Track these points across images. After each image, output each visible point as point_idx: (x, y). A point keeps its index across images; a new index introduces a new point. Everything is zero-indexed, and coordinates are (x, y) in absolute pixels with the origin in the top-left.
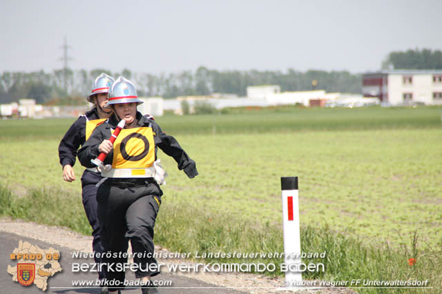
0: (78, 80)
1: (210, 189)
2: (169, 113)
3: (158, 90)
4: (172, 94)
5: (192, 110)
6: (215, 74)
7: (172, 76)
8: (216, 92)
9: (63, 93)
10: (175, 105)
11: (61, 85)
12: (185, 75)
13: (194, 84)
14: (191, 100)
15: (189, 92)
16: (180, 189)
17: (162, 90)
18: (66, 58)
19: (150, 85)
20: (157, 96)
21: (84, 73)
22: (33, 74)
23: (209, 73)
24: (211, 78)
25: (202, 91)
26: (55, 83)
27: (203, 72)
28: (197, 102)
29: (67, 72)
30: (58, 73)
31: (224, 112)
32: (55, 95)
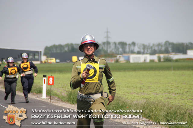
0: (113, 46)
1: (171, 95)
2: (152, 61)
3: (147, 51)
4: (153, 53)
5: (162, 60)
6: (173, 44)
7: (154, 45)
8: (173, 52)
9: (106, 52)
10: (155, 58)
11: (105, 48)
12: (159, 45)
13: (163, 49)
14: (162, 56)
15: (161, 52)
16: (157, 95)
17: (149, 51)
18: (107, 37)
19: (144, 49)
20: (147, 54)
21: (115, 43)
23: (170, 44)
24: (171, 46)
25: (167, 52)
26: (103, 48)
27: (168, 44)
28: (164, 56)
29: (108, 43)
30: (104, 43)
31: (177, 61)
32: (102, 53)
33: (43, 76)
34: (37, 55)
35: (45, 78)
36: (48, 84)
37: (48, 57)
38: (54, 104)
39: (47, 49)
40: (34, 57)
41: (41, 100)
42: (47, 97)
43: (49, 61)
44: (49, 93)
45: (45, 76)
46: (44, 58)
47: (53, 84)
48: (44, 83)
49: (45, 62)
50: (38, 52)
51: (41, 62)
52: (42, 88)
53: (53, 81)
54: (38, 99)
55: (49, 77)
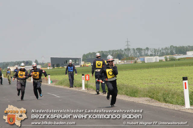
0: (132, 52)
1: (171, 83)
2: (161, 61)
3: (158, 54)
4: (162, 55)
5: (168, 60)
6: (176, 47)
9: (127, 56)
10: (163, 58)
11: (126, 53)
12: (166, 48)
14: (168, 56)
15: (167, 54)
16: (161, 84)
17: (159, 54)
18: (128, 45)
19: (155, 52)
20: (157, 56)
21: (134, 49)
22: (118, 50)
23: (174, 47)
25: (172, 53)
26: (125, 53)
27: (172, 47)
29: (129, 49)
30: (125, 50)
31: (179, 60)
32: (125, 57)
33: (82, 75)
34: (77, 61)
35: (84, 76)
36: (86, 80)
37: (85, 62)
38: (90, 93)
39: (84, 56)
40: (76, 63)
41: (81, 91)
42: (85, 89)
43: (87, 65)
44: (86, 86)
45: (83, 75)
46: (82, 63)
47: (89, 79)
48: (83, 80)
49: (84, 66)
50: (78, 59)
51: (81, 66)
52: (82, 83)
53: (89, 78)
54: (79, 90)
55: (86, 75)
